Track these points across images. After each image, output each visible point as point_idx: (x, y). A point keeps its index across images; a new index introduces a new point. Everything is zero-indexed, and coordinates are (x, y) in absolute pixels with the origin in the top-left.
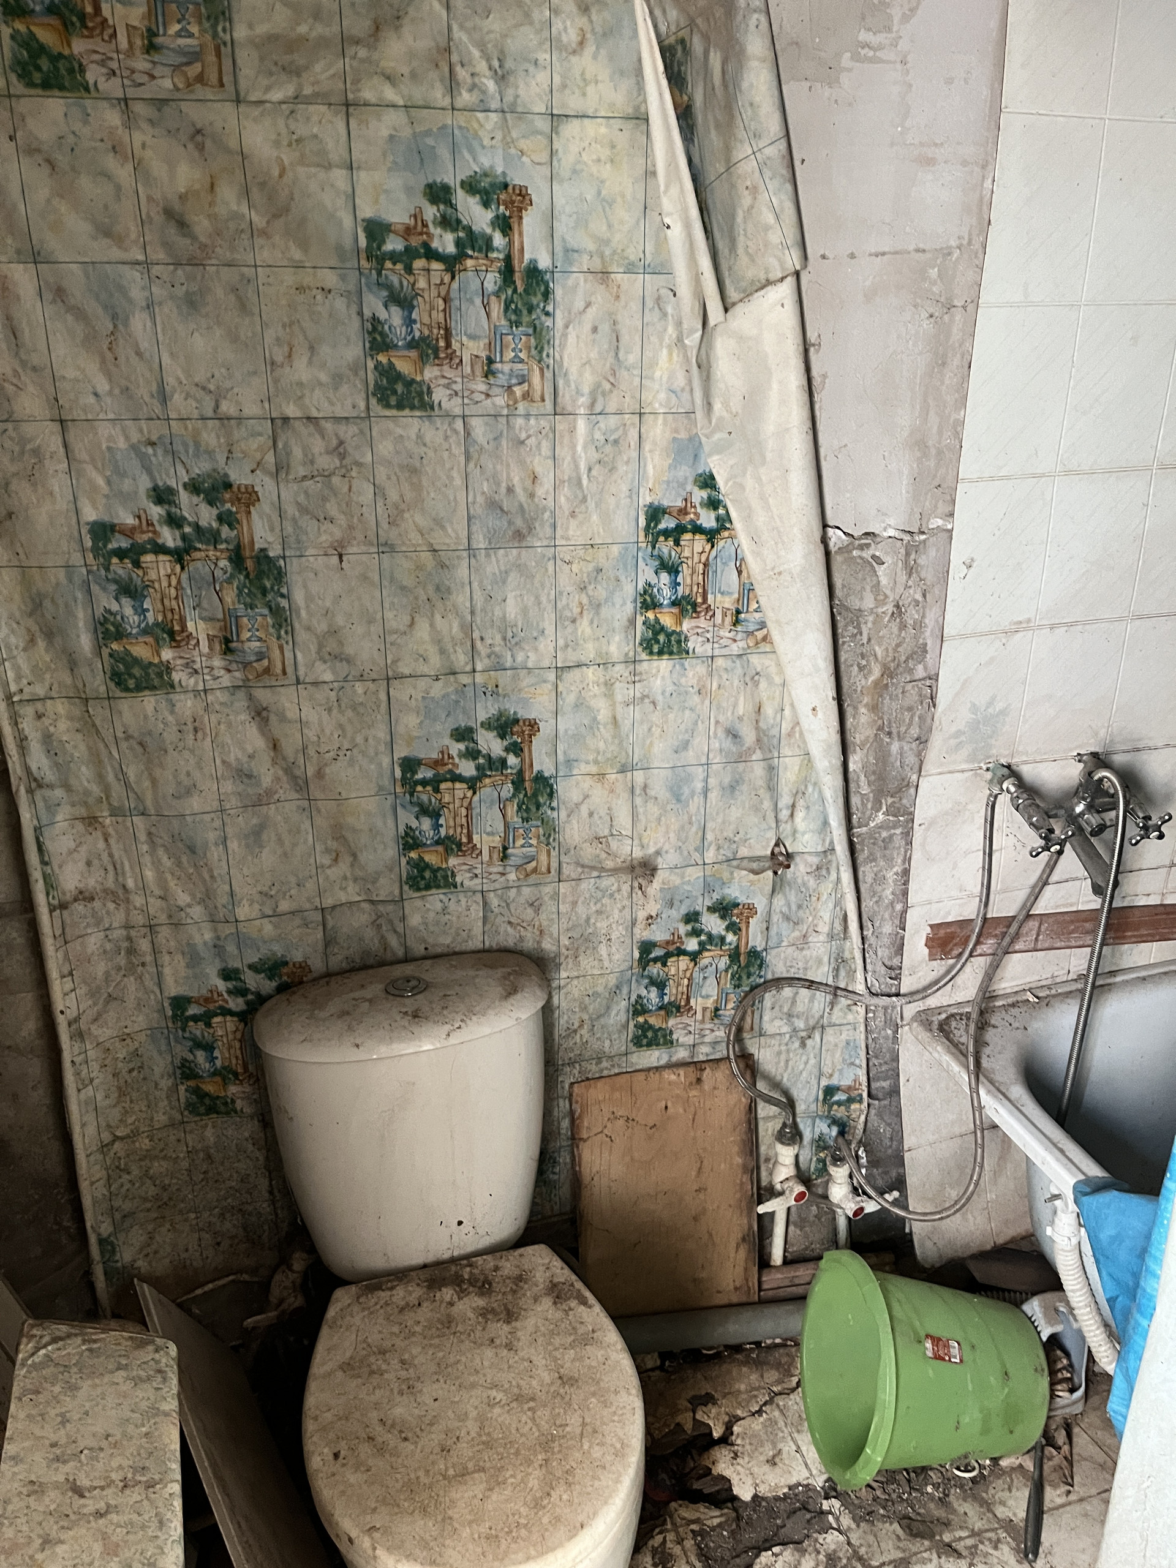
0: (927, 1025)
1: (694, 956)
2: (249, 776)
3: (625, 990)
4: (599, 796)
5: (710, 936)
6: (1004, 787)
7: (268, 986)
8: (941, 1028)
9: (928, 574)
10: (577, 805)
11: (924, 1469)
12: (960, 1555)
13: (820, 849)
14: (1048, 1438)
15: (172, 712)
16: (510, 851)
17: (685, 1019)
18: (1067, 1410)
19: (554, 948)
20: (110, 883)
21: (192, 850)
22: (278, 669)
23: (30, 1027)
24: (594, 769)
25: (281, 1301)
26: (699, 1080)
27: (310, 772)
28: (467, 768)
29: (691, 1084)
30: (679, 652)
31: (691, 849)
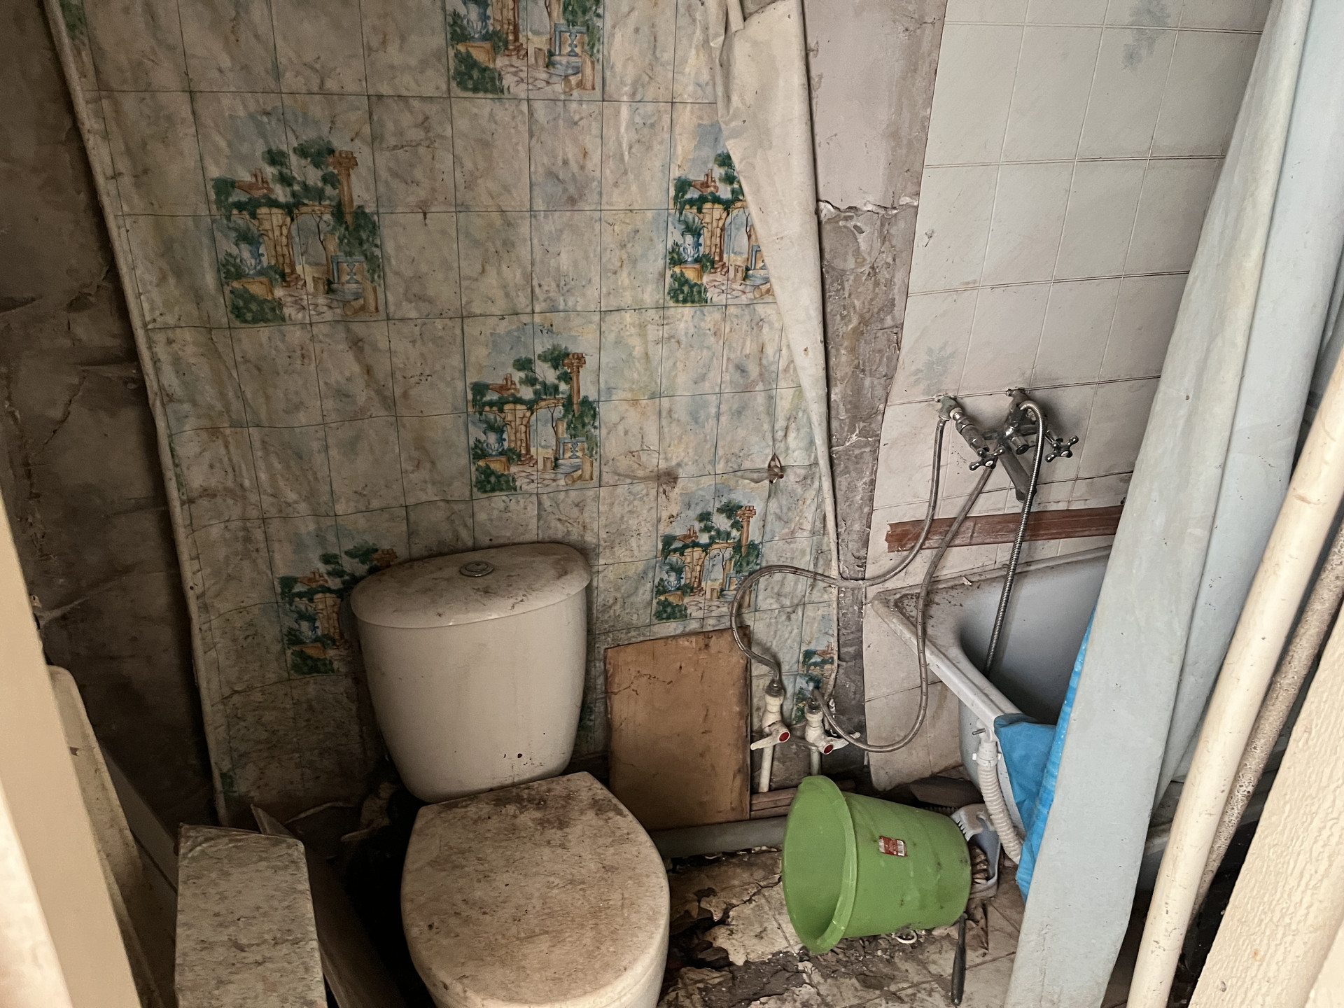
0: (886, 603)
1: (706, 548)
2: (347, 396)
3: (650, 575)
4: (633, 416)
5: (718, 531)
6: (951, 415)
7: (361, 569)
8: (896, 605)
9: (897, 242)
10: (615, 425)
11: (875, 938)
12: (903, 1001)
13: (807, 463)
14: (969, 914)
15: (283, 341)
16: (560, 462)
17: (697, 598)
18: (984, 894)
19: (595, 541)
20: (230, 483)
21: (299, 456)
22: (372, 307)
23: (160, 600)
24: (629, 395)
25: (371, 822)
26: (707, 646)
27: (398, 391)
28: (527, 393)
29: (700, 649)
30: (699, 301)
31: (706, 461)
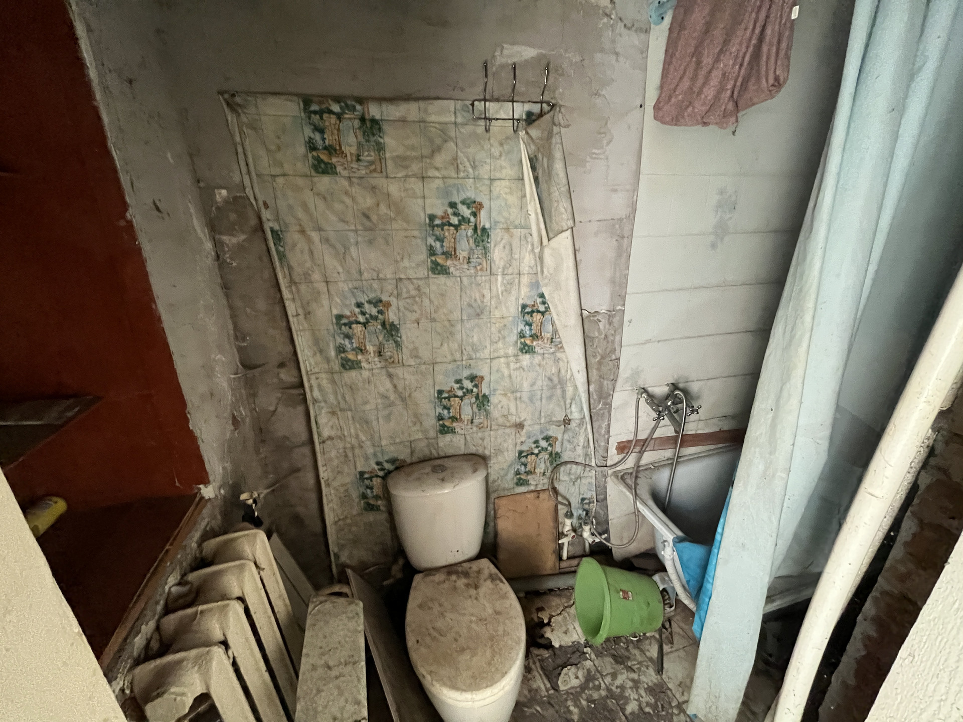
1: (537, 455)
2: (386, 397)
3: (513, 467)
4: (504, 401)
5: (542, 448)
6: (642, 395)
7: (392, 467)
8: (622, 478)
9: (616, 325)
11: (618, 638)
12: (634, 671)
13: (580, 417)
14: (663, 626)
15: (361, 376)
16: (474, 421)
17: (534, 476)
18: (669, 615)
19: (489, 453)
20: (339, 433)
21: (367, 422)
22: (397, 361)
23: (312, 482)
24: (503, 392)
25: (396, 575)
26: (538, 497)
27: (407, 395)
28: (460, 393)
29: (535, 499)
30: (532, 352)
31: (536, 418)
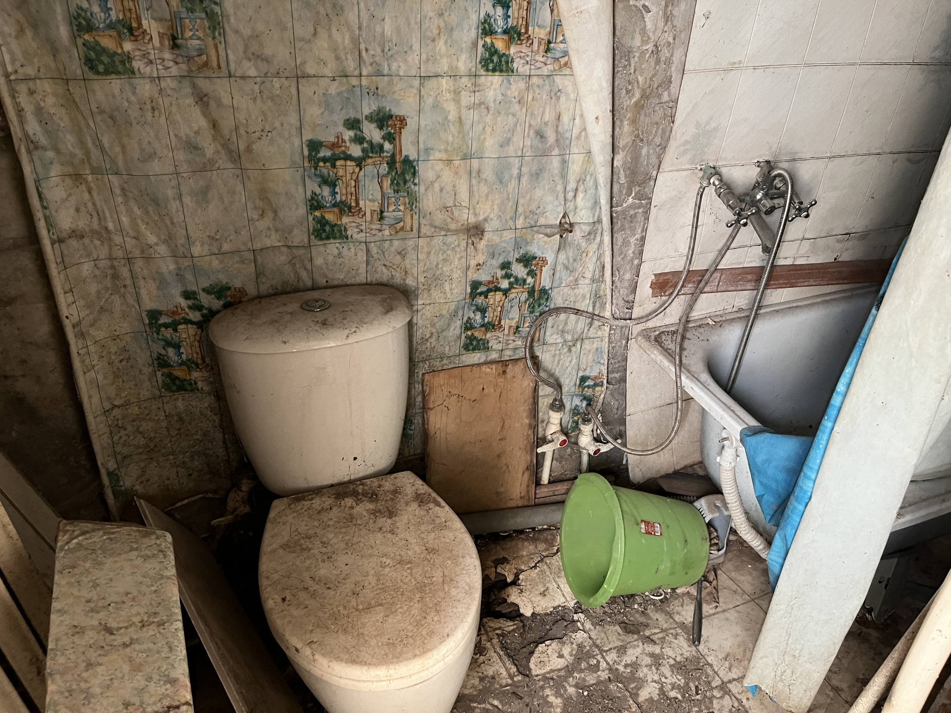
0: (648, 338)
1: (506, 292)
2: (196, 148)
3: (460, 314)
4: (447, 176)
5: (516, 279)
6: (712, 181)
7: (217, 304)
8: (656, 340)
9: (678, 23)
10: (432, 183)
11: (633, 596)
12: (655, 643)
13: (591, 221)
14: (705, 578)
15: (134, 93)
16: (385, 214)
17: (498, 334)
18: (715, 561)
19: (414, 284)
20: (95, 225)
21: (156, 202)
22: (215, 64)
23: (44, 329)
24: (444, 156)
25: (235, 509)
26: (504, 372)
27: (242, 147)
28: (356, 151)
29: (499, 374)
30: (507, 71)
31: (508, 217)
